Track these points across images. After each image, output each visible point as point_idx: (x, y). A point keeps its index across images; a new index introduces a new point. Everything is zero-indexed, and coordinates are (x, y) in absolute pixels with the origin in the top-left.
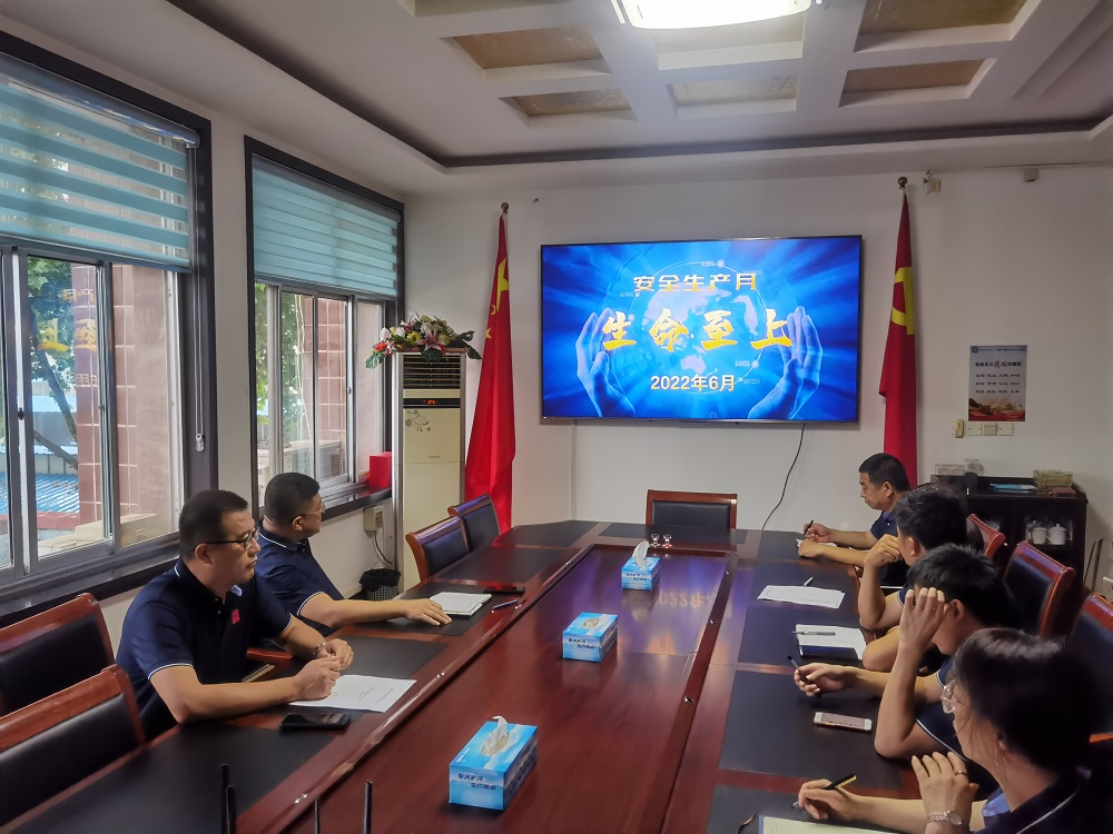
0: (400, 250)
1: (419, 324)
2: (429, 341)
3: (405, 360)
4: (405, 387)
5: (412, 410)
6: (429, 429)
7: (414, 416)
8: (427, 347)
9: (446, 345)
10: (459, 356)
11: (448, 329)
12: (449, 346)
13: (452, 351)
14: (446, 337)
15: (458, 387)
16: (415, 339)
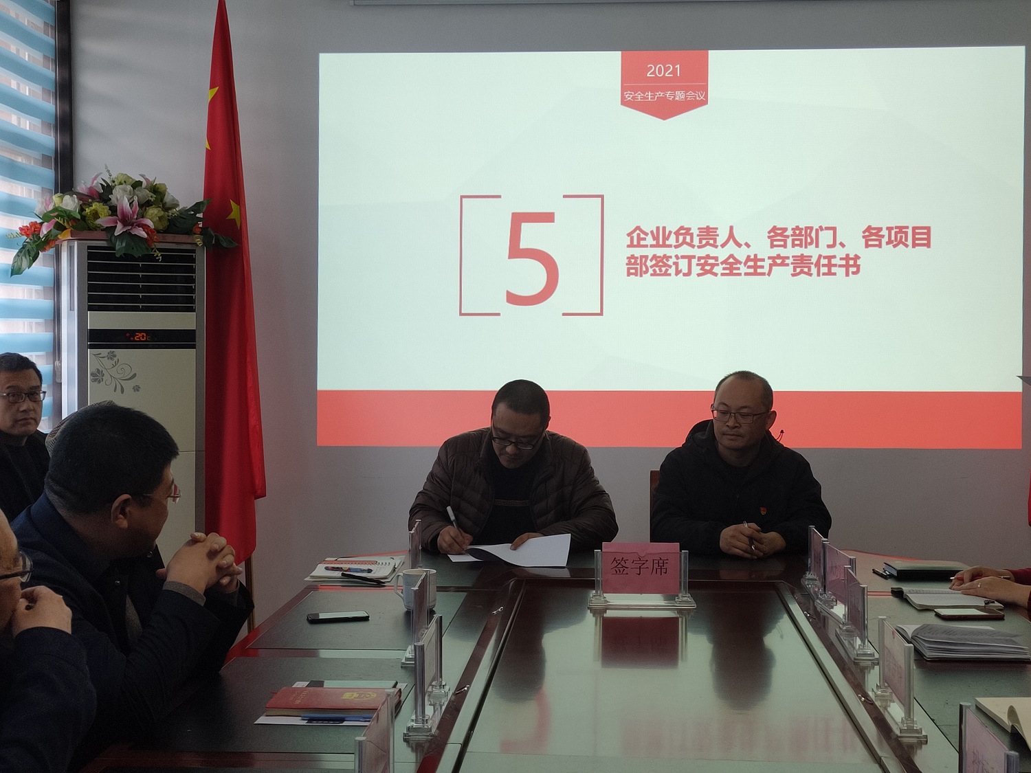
0: (65, 56)
1: (108, 189)
2: (125, 221)
3: (90, 256)
4: (91, 308)
5: (105, 352)
6: (137, 389)
7: (108, 363)
8: (119, 229)
9: (161, 228)
10: (194, 251)
11: (167, 199)
12: (166, 231)
13: (174, 242)
14: (162, 213)
15: (191, 310)
16: (96, 215)
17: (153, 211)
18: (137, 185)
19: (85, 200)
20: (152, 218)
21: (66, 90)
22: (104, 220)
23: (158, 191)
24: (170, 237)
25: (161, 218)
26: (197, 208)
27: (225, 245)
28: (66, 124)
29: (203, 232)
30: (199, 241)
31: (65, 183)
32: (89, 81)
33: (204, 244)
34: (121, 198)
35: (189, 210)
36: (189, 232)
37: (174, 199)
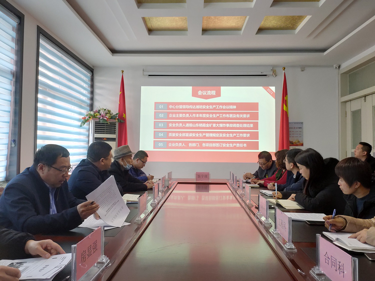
1: (99, 111)
2: (103, 116)
3: (95, 123)
4: (95, 133)
8: (101, 118)
9: (109, 118)
10: (116, 123)
11: (111, 113)
13: (112, 121)
14: (110, 115)
15: (115, 134)
18: (105, 110)
19: (95, 113)
20: (108, 116)
21: (92, 93)
23: (109, 111)
24: (111, 120)
25: (110, 116)
26: (117, 114)
27: (122, 122)
28: (92, 99)
29: (118, 119)
30: (117, 121)
31: (92, 109)
32: (97, 91)
33: (118, 121)
34: (102, 112)
35: (115, 115)
36: (115, 119)
37: (112, 113)
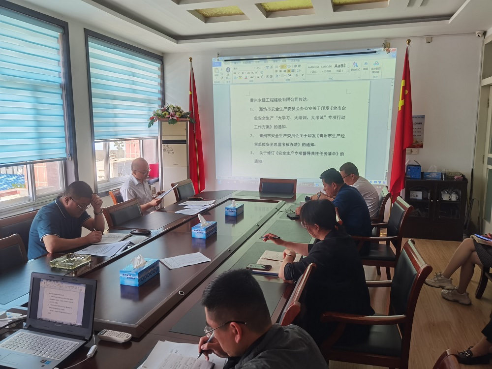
1: (168, 108)
2: (172, 116)
4: (163, 135)
5: (166, 145)
7: (167, 147)
8: (170, 118)
12: (181, 118)
14: (180, 114)
16: (165, 114)
17: (178, 113)
18: (174, 108)
19: (163, 111)
20: (177, 115)
21: (163, 85)
22: (167, 116)
23: (179, 108)
26: (187, 113)
30: (188, 119)
31: (163, 105)
32: (167, 83)
34: (171, 110)
36: (186, 118)
37: (182, 110)
